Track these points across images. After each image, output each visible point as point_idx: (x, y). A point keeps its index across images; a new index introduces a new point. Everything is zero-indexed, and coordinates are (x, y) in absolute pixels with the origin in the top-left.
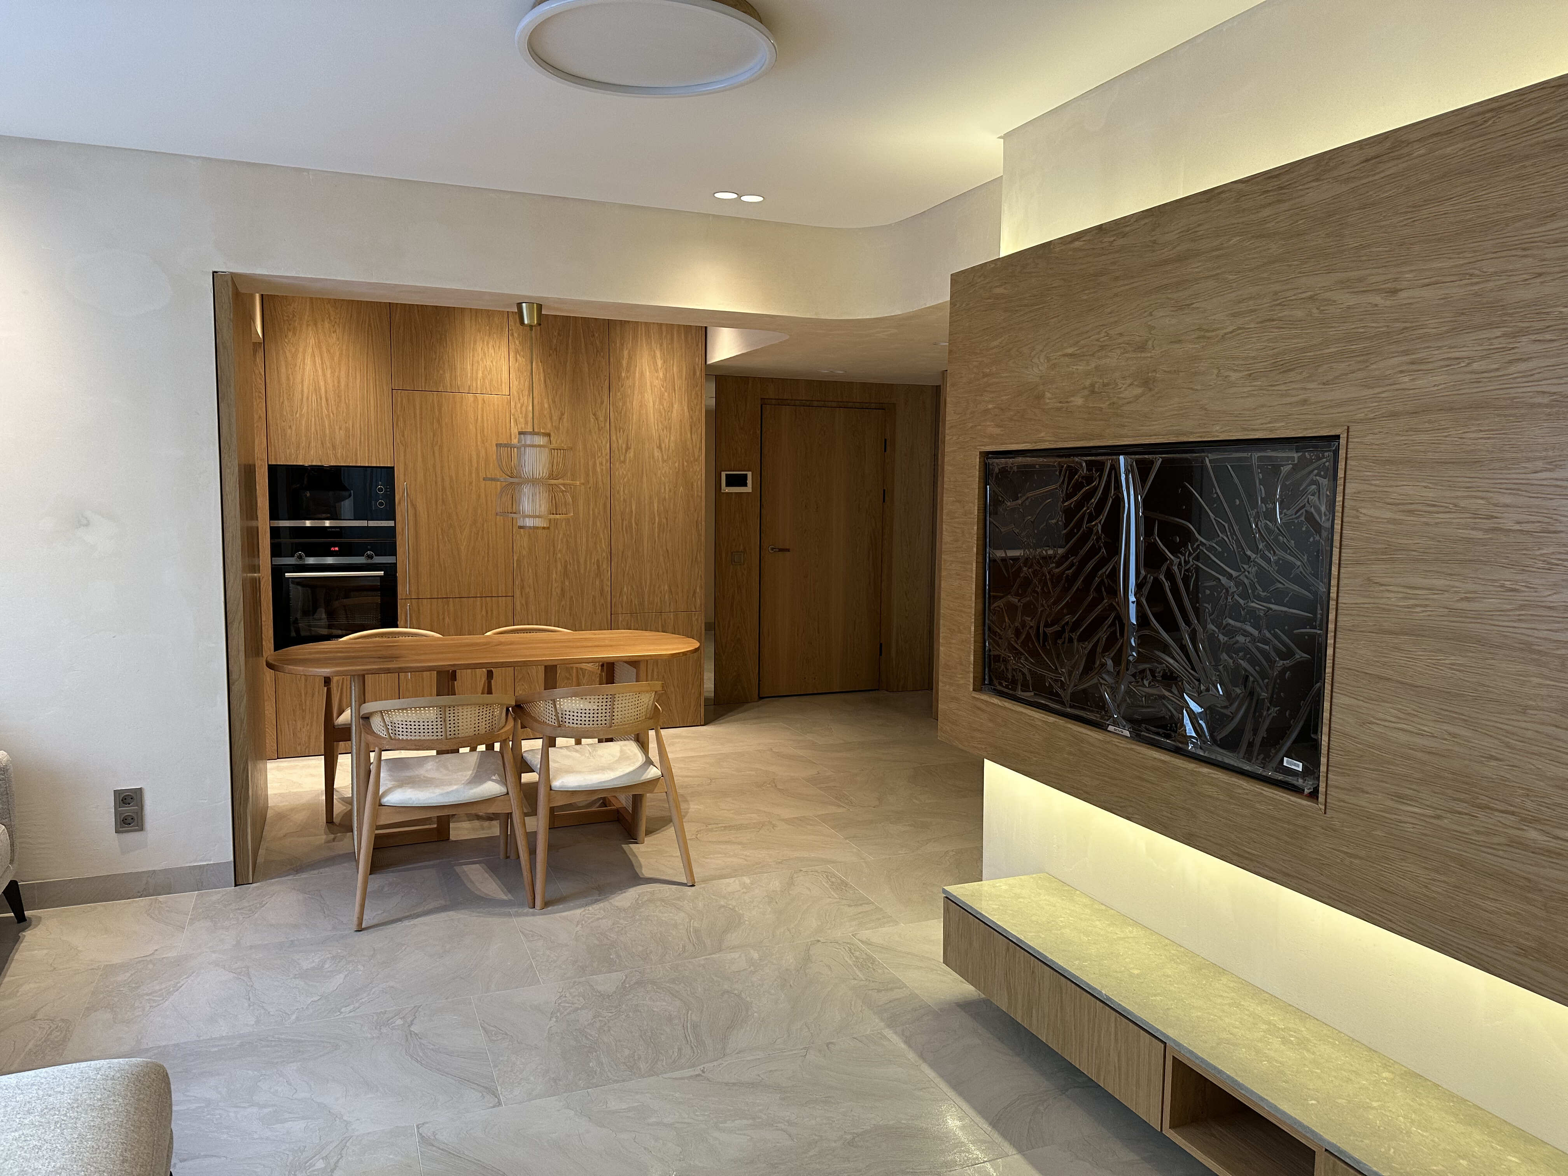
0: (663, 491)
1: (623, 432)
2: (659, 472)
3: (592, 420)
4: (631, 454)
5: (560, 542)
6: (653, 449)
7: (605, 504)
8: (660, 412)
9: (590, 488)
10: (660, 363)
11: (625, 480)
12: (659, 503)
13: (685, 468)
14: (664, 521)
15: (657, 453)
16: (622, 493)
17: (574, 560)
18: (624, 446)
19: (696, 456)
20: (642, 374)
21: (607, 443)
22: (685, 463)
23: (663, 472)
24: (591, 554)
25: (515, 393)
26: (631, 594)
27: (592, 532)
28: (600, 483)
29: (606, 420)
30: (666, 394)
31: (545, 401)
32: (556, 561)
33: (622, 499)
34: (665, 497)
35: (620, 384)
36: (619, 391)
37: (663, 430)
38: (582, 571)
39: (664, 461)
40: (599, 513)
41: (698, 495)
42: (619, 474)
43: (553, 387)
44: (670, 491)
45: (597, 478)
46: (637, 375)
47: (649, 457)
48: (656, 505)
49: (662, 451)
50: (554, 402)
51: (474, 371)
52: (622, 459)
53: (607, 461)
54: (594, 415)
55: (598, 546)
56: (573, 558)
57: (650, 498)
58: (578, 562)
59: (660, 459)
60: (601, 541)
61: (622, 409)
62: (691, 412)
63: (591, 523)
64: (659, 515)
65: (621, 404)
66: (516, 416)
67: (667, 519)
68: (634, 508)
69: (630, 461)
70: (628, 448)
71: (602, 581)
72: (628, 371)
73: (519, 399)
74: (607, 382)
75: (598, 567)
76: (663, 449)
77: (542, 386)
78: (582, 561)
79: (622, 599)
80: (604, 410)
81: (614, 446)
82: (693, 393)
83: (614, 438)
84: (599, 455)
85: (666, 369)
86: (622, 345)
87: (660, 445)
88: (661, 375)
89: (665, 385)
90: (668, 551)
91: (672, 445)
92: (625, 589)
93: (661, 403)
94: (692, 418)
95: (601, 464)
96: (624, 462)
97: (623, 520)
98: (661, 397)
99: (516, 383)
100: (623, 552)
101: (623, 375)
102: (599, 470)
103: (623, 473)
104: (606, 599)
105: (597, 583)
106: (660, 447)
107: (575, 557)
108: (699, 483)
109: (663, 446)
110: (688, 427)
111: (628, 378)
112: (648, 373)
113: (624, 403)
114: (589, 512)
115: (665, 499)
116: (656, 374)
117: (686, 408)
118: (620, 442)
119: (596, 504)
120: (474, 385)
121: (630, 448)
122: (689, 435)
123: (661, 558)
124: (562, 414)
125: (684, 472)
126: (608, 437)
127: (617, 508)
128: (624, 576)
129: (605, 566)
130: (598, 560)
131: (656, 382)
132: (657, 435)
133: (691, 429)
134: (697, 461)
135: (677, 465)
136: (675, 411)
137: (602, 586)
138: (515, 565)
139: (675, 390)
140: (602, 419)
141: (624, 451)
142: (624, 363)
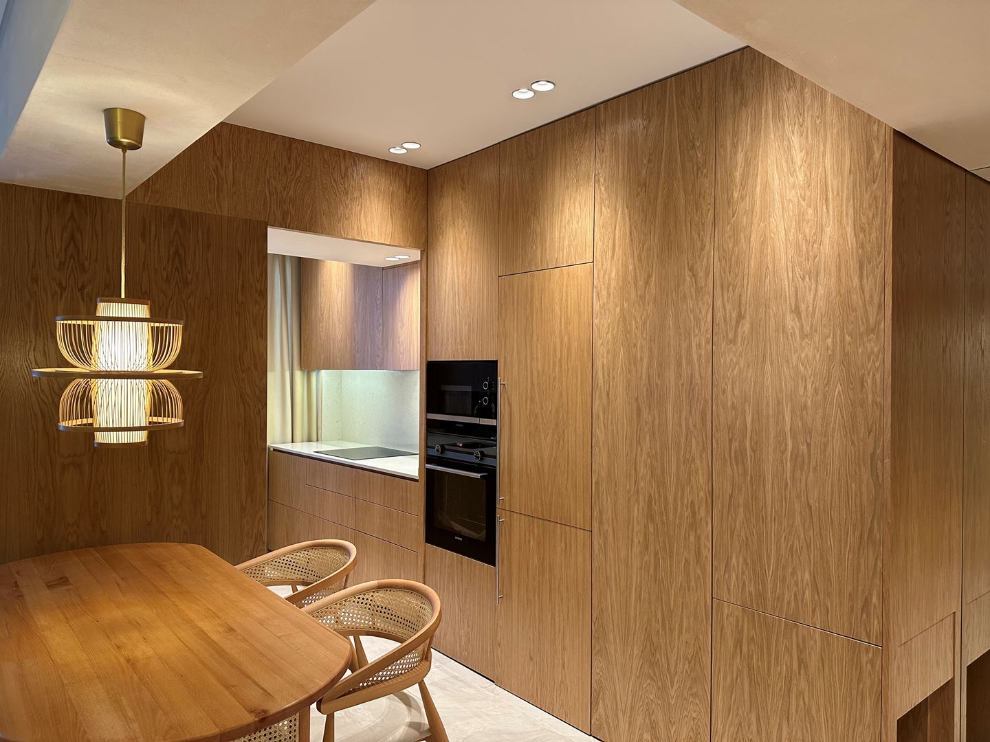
0: (801, 391)
1: (734, 292)
2: (795, 357)
3: (688, 278)
4: (746, 326)
5: (642, 465)
6: (784, 315)
7: (704, 412)
8: (798, 246)
9: (683, 385)
10: (798, 157)
11: (735, 372)
12: (793, 412)
13: (848, 348)
14: (804, 448)
15: (791, 322)
16: (729, 397)
17: (660, 496)
18: (734, 315)
19: (872, 321)
20: (766, 185)
21: (707, 312)
22: (848, 338)
23: (803, 356)
24: (683, 490)
25: (599, 257)
26: (743, 573)
27: (684, 455)
28: (697, 376)
29: (707, 275)
30: (810, 211)
31: (630, 261)
32: (638, 492)
33: (729, 404)
34: (805, 403)
35: (730, 212)
36: (729, 223)
37: (803, 279)
38: (671, 516)
39: (804, 336)
40: (695, 426)
41: (875, 402)
42: (725, 362)
43: (640, 239)
44: (816, 391)
45: (692, 368)
46: (758, 189)
47: (777, 331)
48: (788, 419)
49: (800, 318)
50: (640, 260)
51: (562, 239)
52: (731, 335)
53: (707, 342)
54: (691, 269)
55: (693, 479)
56: (659, 492)
57: (779, 403)
58: (666, 499)
59: (797, 332)
60: (697, 473)
61: (733, 251)
62: (861, 236)
63: (683, 440)
64: (794, 437)
65: (731, 246)
66: (599, 288)
67: (809, 445)
68: (749, 419)
69: (743, 339)
70: (740, 317)
71: (698, 538)
72: (743, 187)
73: (602, 265)
74: (711, 215)
75: (694, 513)
76: (803, 314)
77: (627, 240)
78: (671, 499)
79: (730, 577)
80: (705, 259)
81: (719, 315)
82: (867, 197)
83: (719, 303)
84: (697, 332)
85: (810, 165)
86: (735, 146)
87: (797, 307)
88: (801, 177)
89: (808, 193)
90: (810, 507)
91: (821, 304)
92: (734, 560)
93: (799, 229)
94: (862, 246)
95: (699, 346)
96: (734, 341)
97: (730, 441)
98: (801, 218)
99: (600, 244)
100: (731, 496)
101: (736, 195)
102: (695, 357)
103: (732, 360)
104: (705, 569)
105: (692, 539)
106: (797, 311)
107: (661, 490)
108: (878, 376)
109: (803, 307)
110: (854, 265)
111: (742, 198)
112: (777, 182)
113: (736, 243)
114: (680, 425)
115: (805, 407)
116: (792, 180)
117: (849, 230)
118: (728, 307)
119: (691, 411)
120: (561, 256)
121: (744, 317)
122: (856, 281)
123: (798, 519)
124: (650, 276)
125: (845, 355)
126: (710, 301)
127: (722, 419)
128: (732, 537)
129: (703, 514)
130: (692, 502)
131: (792, 195)
132: (792, 289)
133: (861, 268)
134: (873, 331)
135: (829, 341)
136: (826, 240)
137: (699, 546)
138: (593, 489)
139: (827, 200)
140: (701, 274)
141: (734, 323)
142: (738, 175)
